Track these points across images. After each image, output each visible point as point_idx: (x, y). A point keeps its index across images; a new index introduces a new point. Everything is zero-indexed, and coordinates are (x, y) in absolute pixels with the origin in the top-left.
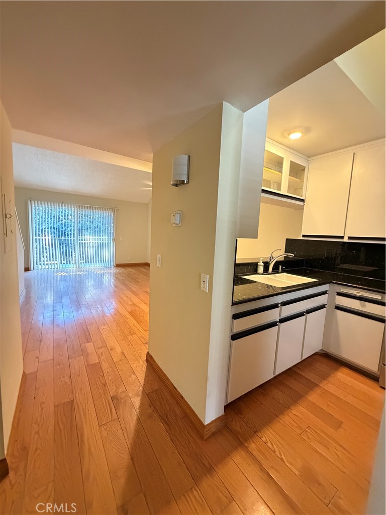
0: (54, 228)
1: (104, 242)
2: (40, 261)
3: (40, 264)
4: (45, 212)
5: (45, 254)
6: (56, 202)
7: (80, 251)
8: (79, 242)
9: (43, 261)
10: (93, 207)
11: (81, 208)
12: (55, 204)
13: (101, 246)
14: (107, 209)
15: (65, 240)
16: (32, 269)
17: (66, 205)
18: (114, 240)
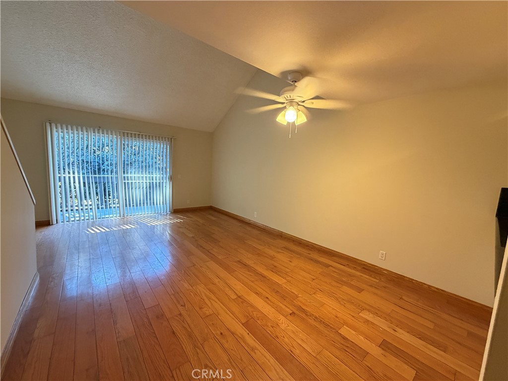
0: (87, 162)
1: (158, 181)
2: (66, 206)
3: (67, 211)
4: (73, 141)
5: (74, 194)
6: (90, 127)
7: (126, 196)
8: (123, 181)
9: (72, 206)
10: (142, 135)
11: (126, 136)
12: (89, 129)
13: (151, 187)
14: (162, 138)
15: (104, 177)
16: (55, 222)
17: (105, 131)
18: (171, 178)
